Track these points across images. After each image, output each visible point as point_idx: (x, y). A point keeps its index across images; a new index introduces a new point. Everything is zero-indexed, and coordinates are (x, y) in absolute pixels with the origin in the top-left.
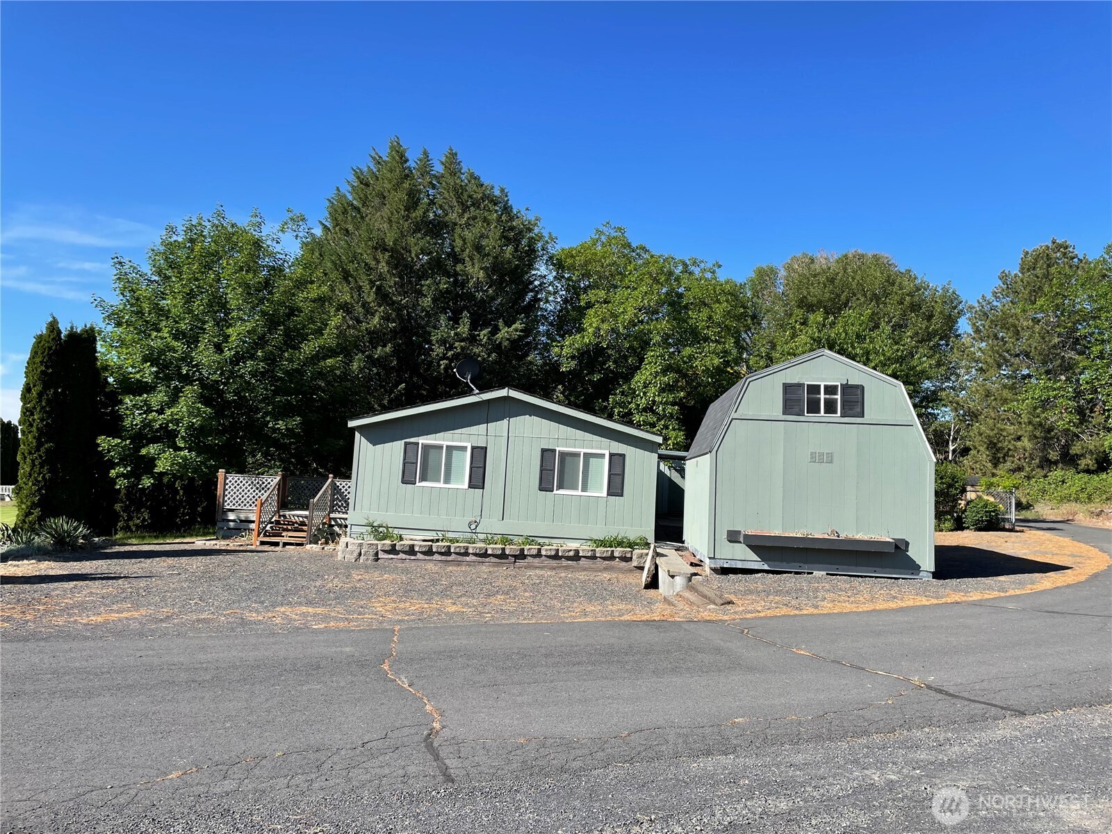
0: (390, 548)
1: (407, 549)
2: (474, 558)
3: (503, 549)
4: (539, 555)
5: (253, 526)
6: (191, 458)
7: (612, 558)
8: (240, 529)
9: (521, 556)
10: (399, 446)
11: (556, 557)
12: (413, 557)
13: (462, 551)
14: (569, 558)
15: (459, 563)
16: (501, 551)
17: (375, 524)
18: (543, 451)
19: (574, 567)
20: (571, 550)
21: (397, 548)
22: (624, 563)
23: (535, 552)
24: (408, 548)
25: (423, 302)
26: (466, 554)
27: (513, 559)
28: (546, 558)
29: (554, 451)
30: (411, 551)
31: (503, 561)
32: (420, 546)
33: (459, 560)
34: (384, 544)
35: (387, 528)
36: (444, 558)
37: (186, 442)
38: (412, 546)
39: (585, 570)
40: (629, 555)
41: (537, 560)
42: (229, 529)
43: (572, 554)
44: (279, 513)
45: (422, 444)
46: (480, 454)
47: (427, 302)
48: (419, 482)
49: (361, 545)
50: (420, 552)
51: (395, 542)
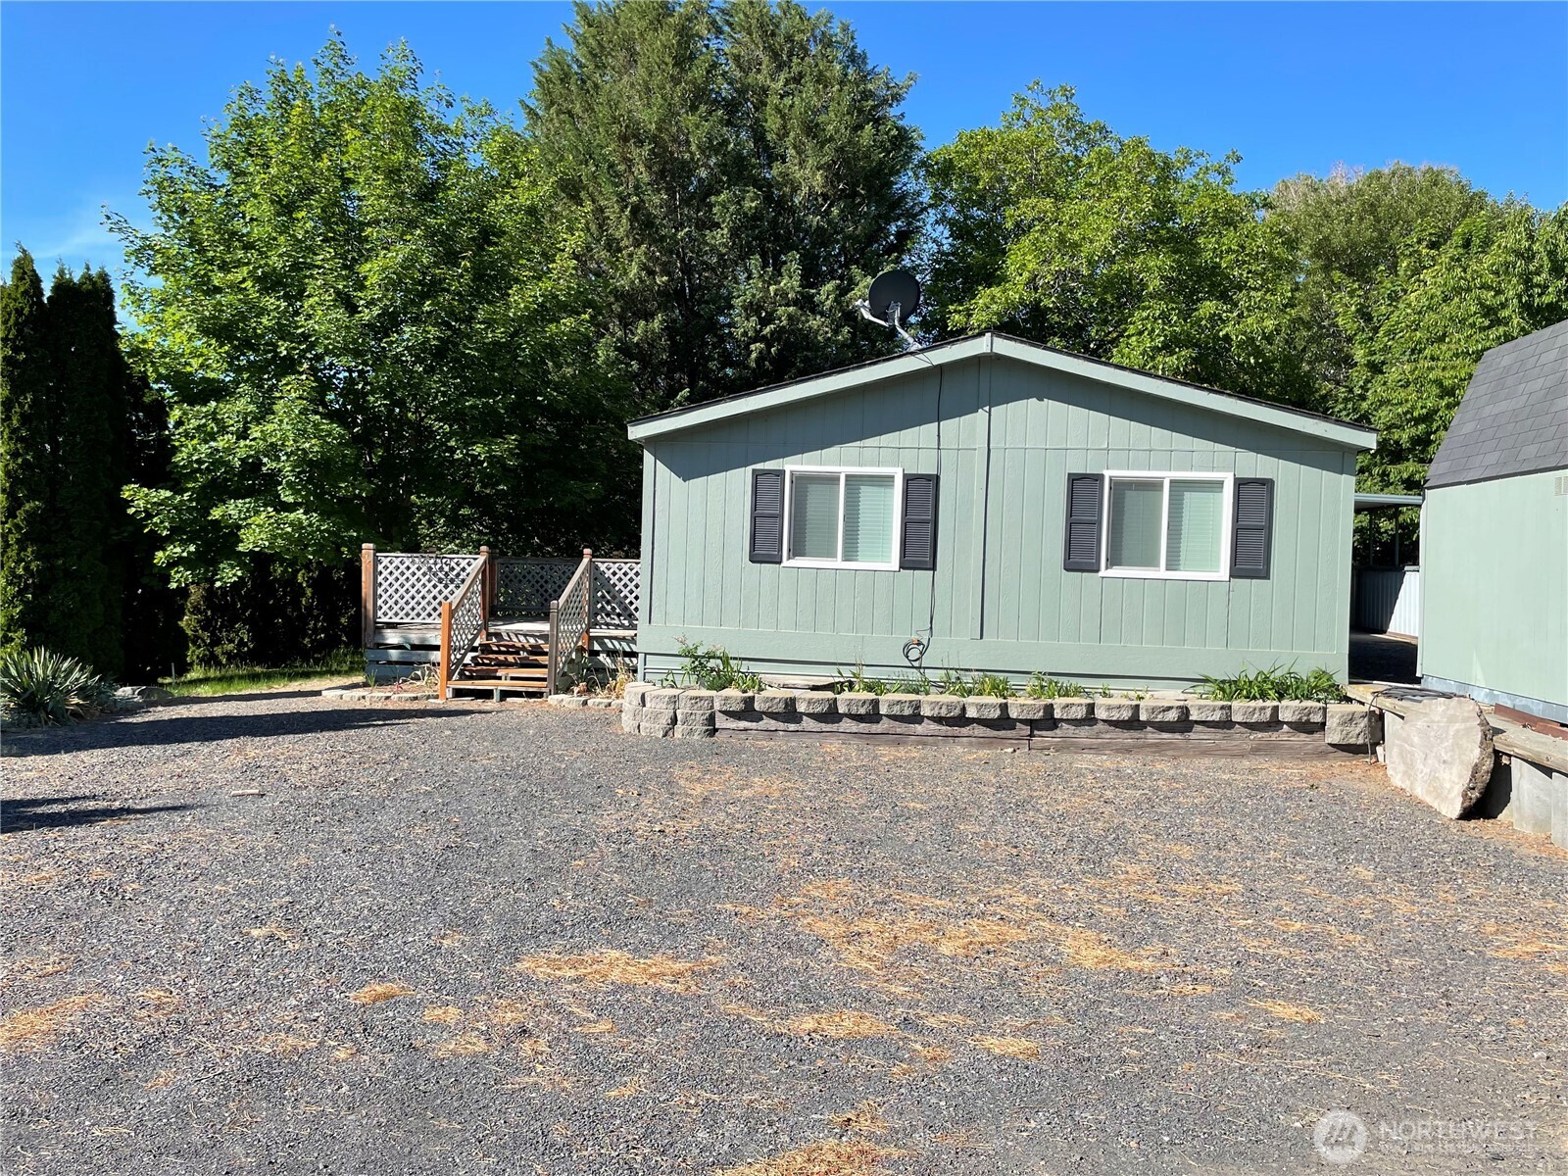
0: (742, 706)
1: (780, 708)
2: (934, 727)
3: (1004, 707)
4: (1089, 719)
5: (435, 656)
6: (311, 525)
7: (1274, 723)
8: (412, 663)
9: (1048, 721)
10: (740, 480)
11: (1133, 723)
12: (792, 727)
13: (907, 712)
14: (1163, 727)
15: (899, 740)
16: (998, 712)
17: (699, 653)
18: (1074, 479)
19: (1176, 748)
20: (1170, 708)
21: (757, 706)
22: (1303, 736)
23: (1080, 713)
24: (782, 705)
25: (714, 237)
26: (916, 718)
27: (1026, 730)
28: (1107, 727)
29: (1099, 478)
30: (789, 713)
31: (1002, 733)
32: (810, 702)
33: (899, 731)
34: (727, 699)
35: (725, 660)
36: (863, 727)
37: (296, 492)
38: (791, 703)
39: (1205, 753)
40: (1317, 718)
41: (1085, 731)
42: (390, 663)
43: (1172, 716)
44: (486, 629)
45: (792, 473)
46: (922, 492)
47: (720, 237)
48: (789, 558)
49: (674, 700)
50: (809, 715)
51: (750, 694)
